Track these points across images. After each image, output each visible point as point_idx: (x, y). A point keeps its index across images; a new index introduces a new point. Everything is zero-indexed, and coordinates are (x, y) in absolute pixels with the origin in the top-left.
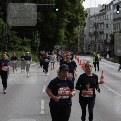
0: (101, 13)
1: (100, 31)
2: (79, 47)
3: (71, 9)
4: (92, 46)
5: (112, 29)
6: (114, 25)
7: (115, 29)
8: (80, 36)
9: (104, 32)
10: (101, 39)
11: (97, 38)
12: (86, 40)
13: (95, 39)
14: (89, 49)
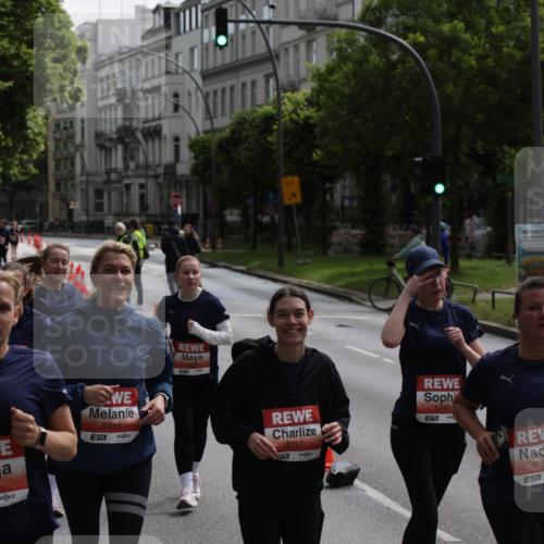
0: (146, 46)
1: (147, 125)
2: (55, 196)
3: (12, 28)
4: (109, 193)
5: (199, 115)
6: (206, 97)
7: (209, 115)
8: (57, 148)
9: (165, 131)
10: (150, 159)
11: (132, 158)
12: (83, 166)
13: (125, 159)
14: (99, 207)
